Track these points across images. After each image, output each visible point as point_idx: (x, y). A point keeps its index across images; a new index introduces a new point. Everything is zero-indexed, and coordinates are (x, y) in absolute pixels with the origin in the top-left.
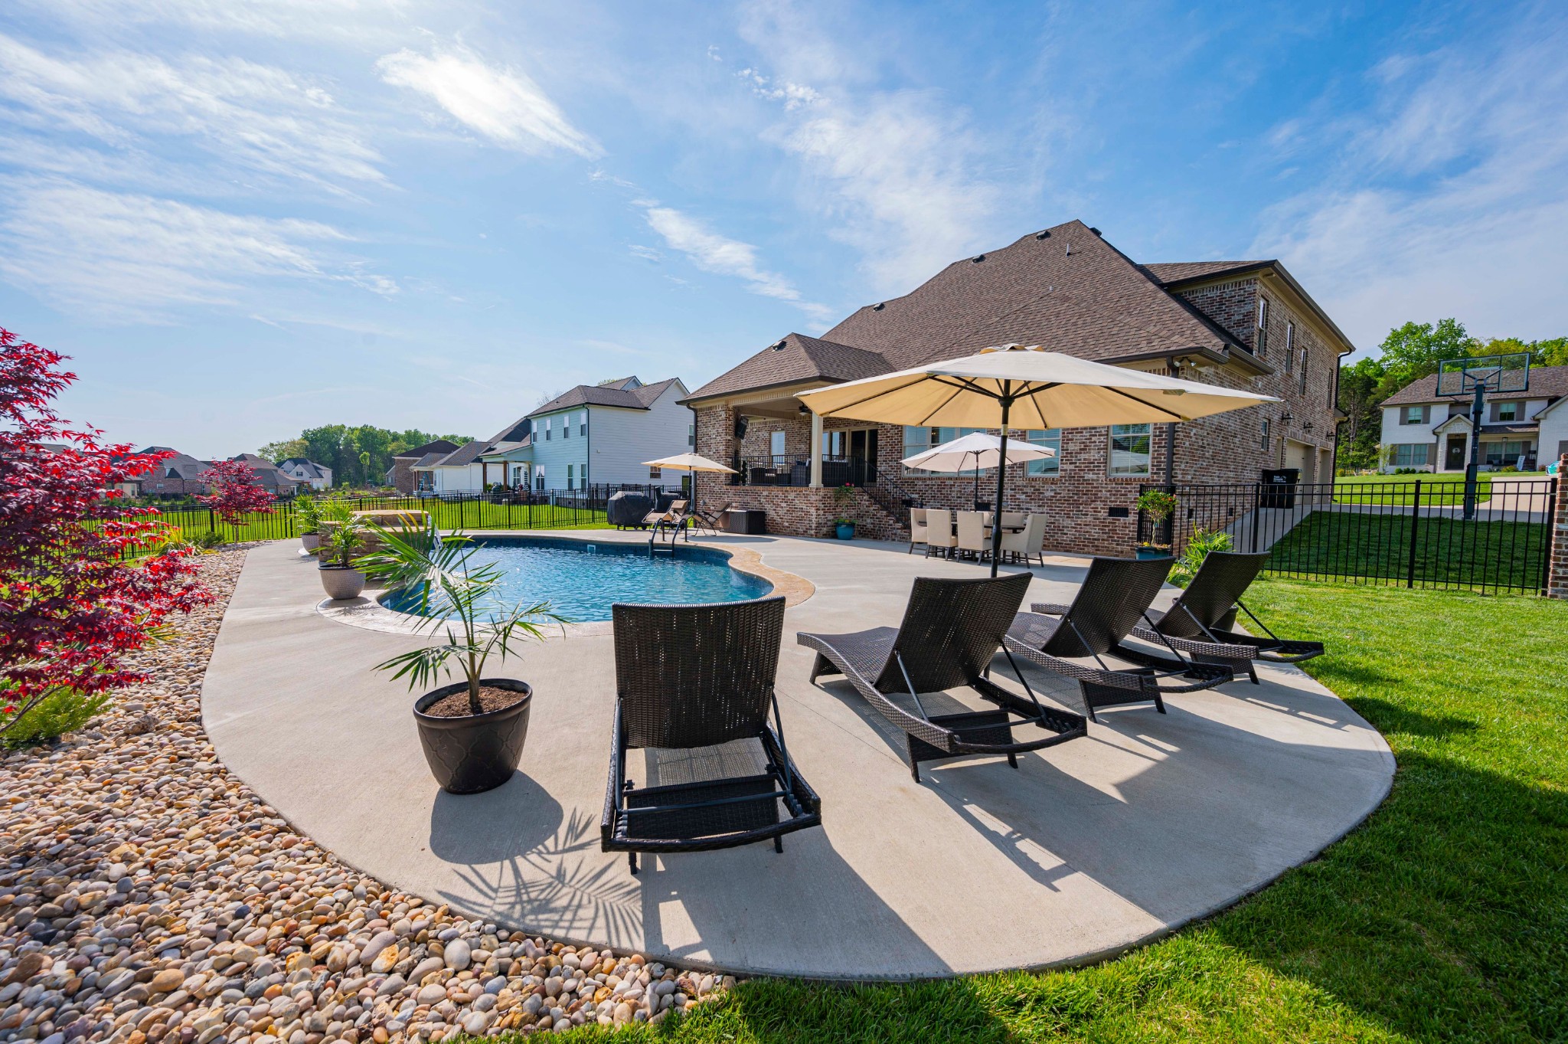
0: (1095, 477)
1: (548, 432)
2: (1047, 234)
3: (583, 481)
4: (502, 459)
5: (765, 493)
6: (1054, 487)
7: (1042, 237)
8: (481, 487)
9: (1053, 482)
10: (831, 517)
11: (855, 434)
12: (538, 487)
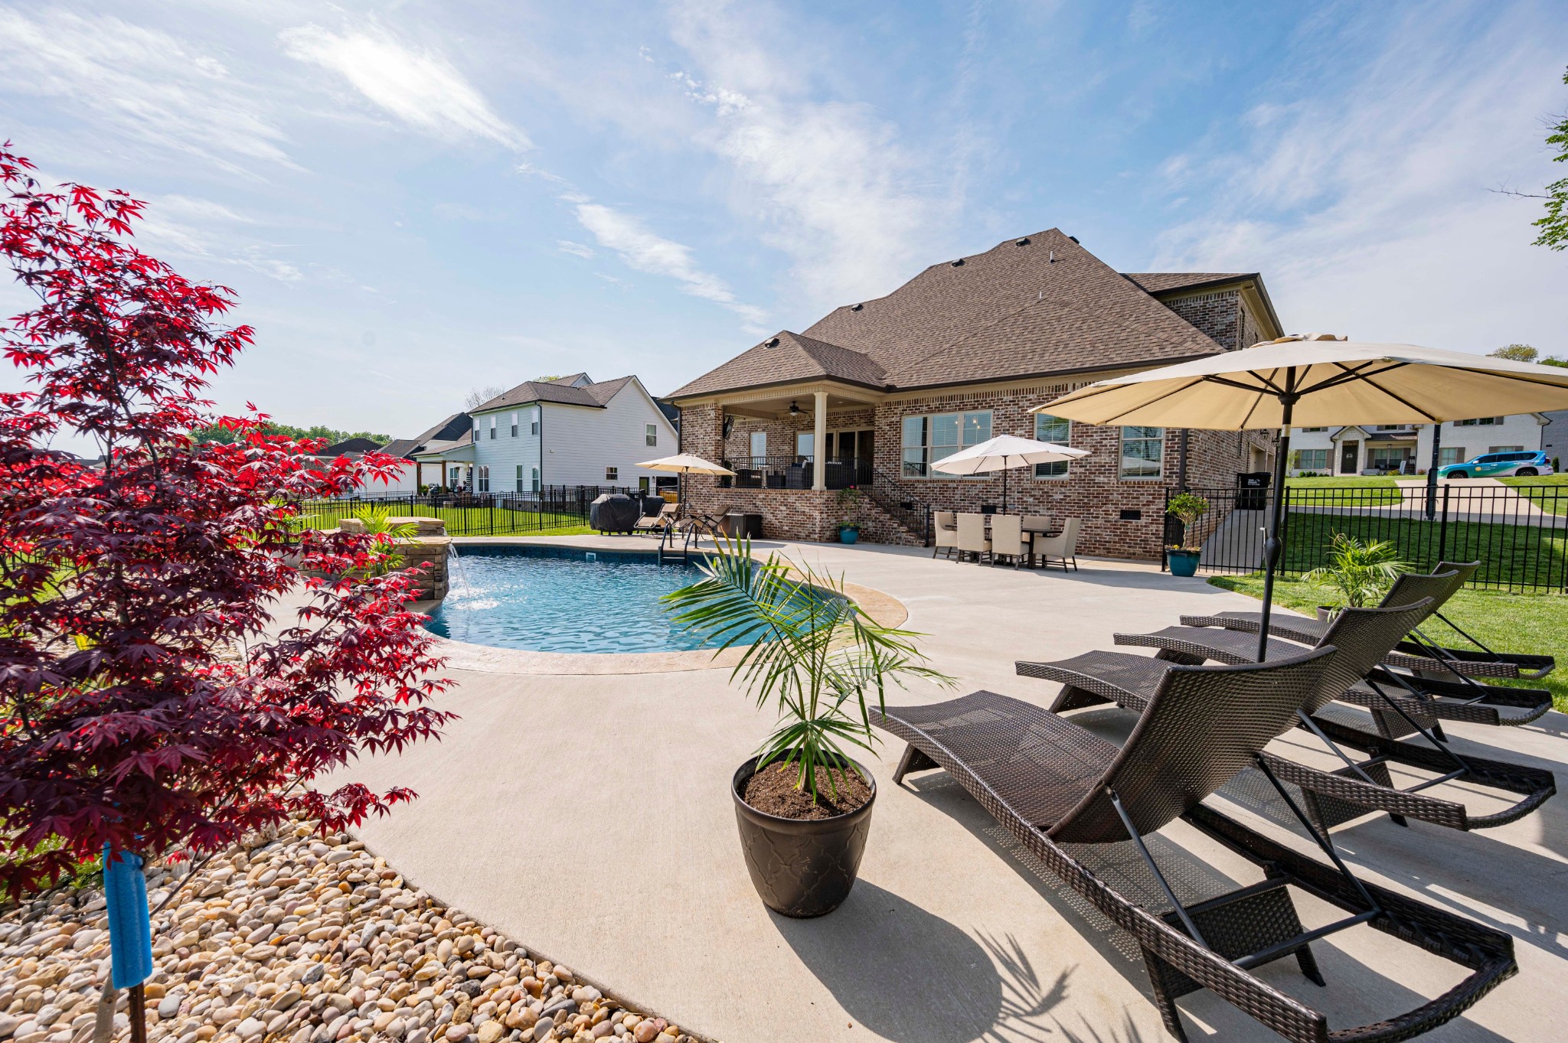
0: (1106, 480)
1: (493, 431)
2: (1026, 242)
3: (535, 483)
4: (440, 459)
5: (761, 496)
6: (1063, 489)
7: (1022, 244)
8: (415, 489)
9: (1063, 484)
10: (834, 521)
11: (842, 435)
12: (481, 489)
